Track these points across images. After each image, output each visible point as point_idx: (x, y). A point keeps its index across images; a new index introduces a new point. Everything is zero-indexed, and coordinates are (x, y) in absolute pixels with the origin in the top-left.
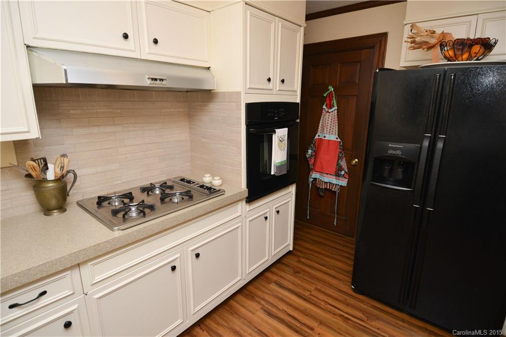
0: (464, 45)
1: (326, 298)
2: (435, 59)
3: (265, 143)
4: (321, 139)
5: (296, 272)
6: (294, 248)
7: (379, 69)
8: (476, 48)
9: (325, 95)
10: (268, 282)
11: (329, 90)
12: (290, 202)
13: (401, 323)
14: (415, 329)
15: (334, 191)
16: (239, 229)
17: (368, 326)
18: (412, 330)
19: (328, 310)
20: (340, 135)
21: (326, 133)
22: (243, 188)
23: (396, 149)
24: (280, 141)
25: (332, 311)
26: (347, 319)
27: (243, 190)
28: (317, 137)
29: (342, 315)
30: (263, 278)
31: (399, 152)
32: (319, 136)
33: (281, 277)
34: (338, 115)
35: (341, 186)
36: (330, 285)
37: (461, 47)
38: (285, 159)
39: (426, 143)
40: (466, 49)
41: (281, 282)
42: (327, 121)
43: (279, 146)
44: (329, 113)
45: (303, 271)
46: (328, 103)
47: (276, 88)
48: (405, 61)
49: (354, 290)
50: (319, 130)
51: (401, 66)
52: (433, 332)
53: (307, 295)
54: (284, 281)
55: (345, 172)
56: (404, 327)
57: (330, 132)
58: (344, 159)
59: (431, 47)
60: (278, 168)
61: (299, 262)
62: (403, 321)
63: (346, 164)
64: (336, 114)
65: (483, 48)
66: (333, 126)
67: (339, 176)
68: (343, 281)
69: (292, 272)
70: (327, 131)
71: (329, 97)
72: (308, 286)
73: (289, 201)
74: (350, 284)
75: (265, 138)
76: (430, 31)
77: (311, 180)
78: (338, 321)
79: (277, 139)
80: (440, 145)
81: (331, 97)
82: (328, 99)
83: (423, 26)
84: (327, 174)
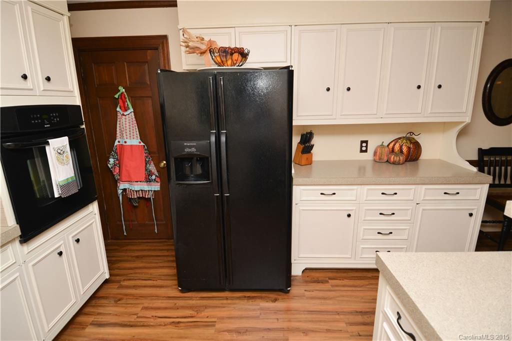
0: (227, 52)
1: (154, 313)
2: (207, 64)
3: (36, 159)
4: (122, 145)
5: (118, 300)
6: (111, 275)
7: (161, 70)
8: (236, 56)
9: (116, 96)
10: (83, 328)
11: (119, 91)
12: (94, 225)
13: (225, 301)
14: (237, 301)
15: (148, 198)
16: (18, 282)
17: (198, 320)
18: (235, 304)
19: (159, 324)
20: (143, 138)
21: (127, 138)
22: (10, 225)
23: (191, 147)
24: (60, 153)
25: (162, 323)
26: (179, 322)
27: (10, 228)
28: (116, 143)
29: (173, 322)
30: (74, 326)
31: (194, 150)
32: (119, 142)
33: (99, 314)
34: (135, 117)
35: (154, 191)
36: (157, 297)
37: (225, 54)
38: (73, 175)
39: (213, 139)
40: (229, 57)
41: (100, 320)
42: (124, 125)
43: (58, 160)
44: (125, 115)
45: (126, 295)
46: (122, 105)
47: (39, 87)
48: (187, 65)
49: (182, 291)
50: (117, 135)
51: (184, 68)
52: (249, 297)
53: (133, 320)
54: (103, 317)
55: (156, 176)
56: (229, 304)
57: (130, 137)
58: (152, 163)
59: (203, 53)
60: (63, 187)
61: (121, 287)
62: (227, 299)
63: (155, 168)
64: (133, 117)
65: (240, 56)
66: (133, 130)
67: (150, 182)
68: (171, 286)
69: (113, 302)
70: (126, 135)
71: (121, 99)
72: (134, 310)
73: (93, 222)
74: (177, 287)
75: (36, 153)
76: (200, 37)
77: (120, 192)
78: (170, 330)
79: (53, 153)
80: (223, 139)
81: (123, 99)
82: (120, 101)
83: (194, 33)
84: (136, 182)
